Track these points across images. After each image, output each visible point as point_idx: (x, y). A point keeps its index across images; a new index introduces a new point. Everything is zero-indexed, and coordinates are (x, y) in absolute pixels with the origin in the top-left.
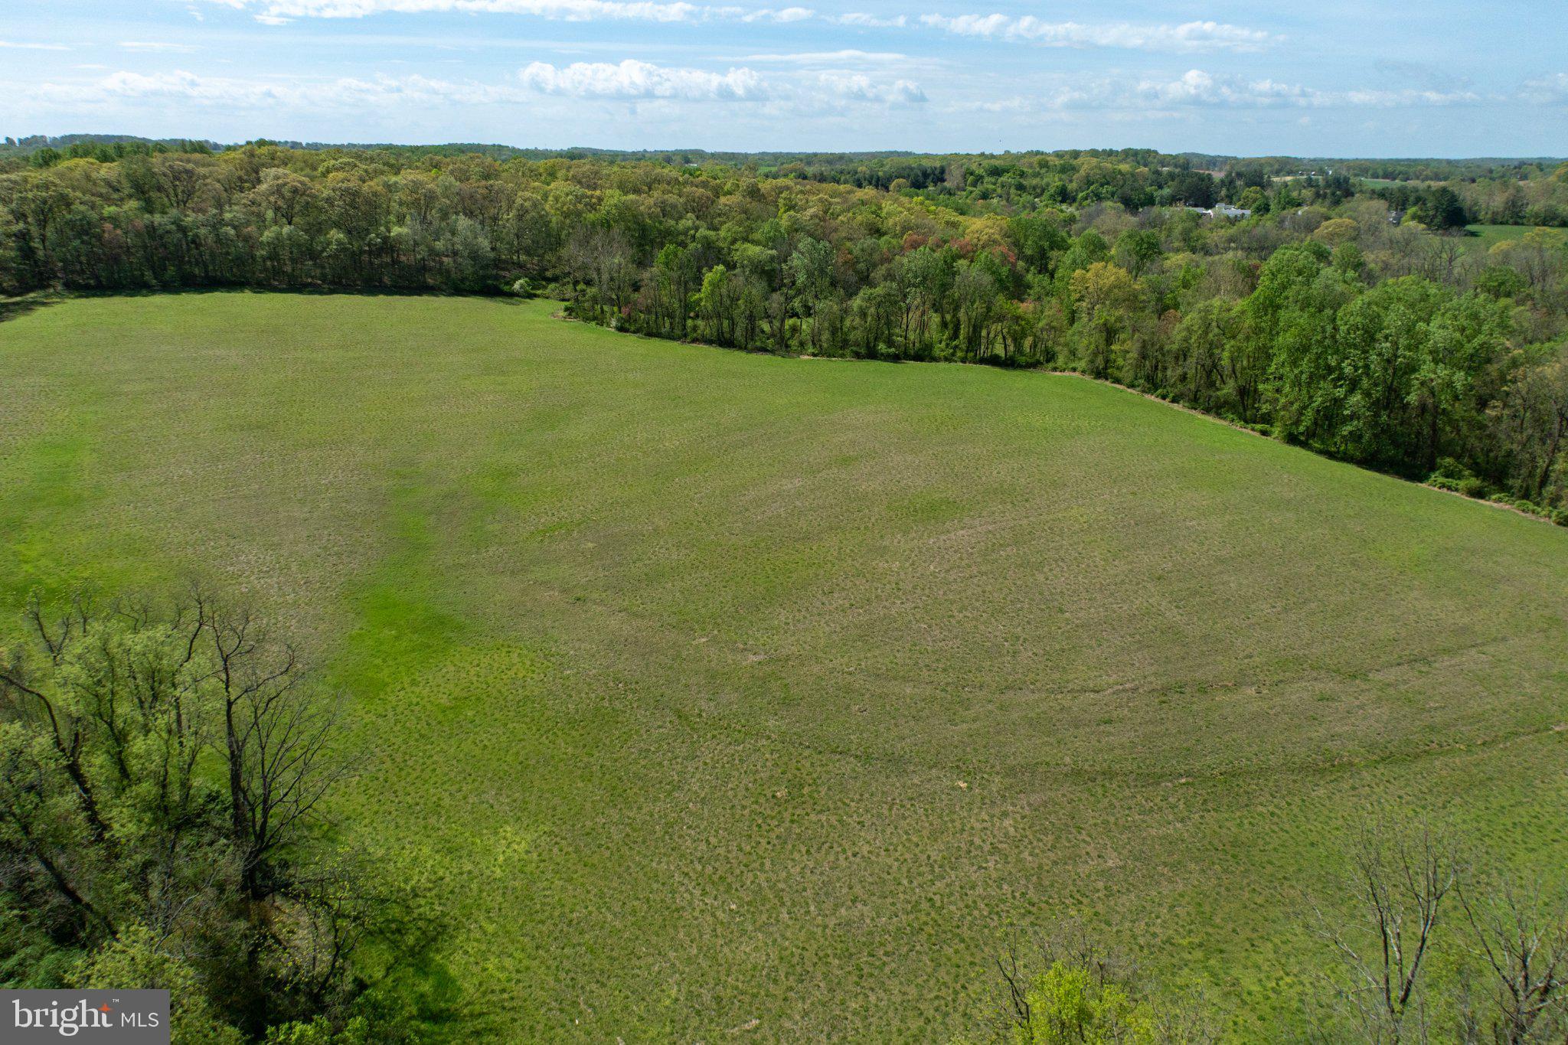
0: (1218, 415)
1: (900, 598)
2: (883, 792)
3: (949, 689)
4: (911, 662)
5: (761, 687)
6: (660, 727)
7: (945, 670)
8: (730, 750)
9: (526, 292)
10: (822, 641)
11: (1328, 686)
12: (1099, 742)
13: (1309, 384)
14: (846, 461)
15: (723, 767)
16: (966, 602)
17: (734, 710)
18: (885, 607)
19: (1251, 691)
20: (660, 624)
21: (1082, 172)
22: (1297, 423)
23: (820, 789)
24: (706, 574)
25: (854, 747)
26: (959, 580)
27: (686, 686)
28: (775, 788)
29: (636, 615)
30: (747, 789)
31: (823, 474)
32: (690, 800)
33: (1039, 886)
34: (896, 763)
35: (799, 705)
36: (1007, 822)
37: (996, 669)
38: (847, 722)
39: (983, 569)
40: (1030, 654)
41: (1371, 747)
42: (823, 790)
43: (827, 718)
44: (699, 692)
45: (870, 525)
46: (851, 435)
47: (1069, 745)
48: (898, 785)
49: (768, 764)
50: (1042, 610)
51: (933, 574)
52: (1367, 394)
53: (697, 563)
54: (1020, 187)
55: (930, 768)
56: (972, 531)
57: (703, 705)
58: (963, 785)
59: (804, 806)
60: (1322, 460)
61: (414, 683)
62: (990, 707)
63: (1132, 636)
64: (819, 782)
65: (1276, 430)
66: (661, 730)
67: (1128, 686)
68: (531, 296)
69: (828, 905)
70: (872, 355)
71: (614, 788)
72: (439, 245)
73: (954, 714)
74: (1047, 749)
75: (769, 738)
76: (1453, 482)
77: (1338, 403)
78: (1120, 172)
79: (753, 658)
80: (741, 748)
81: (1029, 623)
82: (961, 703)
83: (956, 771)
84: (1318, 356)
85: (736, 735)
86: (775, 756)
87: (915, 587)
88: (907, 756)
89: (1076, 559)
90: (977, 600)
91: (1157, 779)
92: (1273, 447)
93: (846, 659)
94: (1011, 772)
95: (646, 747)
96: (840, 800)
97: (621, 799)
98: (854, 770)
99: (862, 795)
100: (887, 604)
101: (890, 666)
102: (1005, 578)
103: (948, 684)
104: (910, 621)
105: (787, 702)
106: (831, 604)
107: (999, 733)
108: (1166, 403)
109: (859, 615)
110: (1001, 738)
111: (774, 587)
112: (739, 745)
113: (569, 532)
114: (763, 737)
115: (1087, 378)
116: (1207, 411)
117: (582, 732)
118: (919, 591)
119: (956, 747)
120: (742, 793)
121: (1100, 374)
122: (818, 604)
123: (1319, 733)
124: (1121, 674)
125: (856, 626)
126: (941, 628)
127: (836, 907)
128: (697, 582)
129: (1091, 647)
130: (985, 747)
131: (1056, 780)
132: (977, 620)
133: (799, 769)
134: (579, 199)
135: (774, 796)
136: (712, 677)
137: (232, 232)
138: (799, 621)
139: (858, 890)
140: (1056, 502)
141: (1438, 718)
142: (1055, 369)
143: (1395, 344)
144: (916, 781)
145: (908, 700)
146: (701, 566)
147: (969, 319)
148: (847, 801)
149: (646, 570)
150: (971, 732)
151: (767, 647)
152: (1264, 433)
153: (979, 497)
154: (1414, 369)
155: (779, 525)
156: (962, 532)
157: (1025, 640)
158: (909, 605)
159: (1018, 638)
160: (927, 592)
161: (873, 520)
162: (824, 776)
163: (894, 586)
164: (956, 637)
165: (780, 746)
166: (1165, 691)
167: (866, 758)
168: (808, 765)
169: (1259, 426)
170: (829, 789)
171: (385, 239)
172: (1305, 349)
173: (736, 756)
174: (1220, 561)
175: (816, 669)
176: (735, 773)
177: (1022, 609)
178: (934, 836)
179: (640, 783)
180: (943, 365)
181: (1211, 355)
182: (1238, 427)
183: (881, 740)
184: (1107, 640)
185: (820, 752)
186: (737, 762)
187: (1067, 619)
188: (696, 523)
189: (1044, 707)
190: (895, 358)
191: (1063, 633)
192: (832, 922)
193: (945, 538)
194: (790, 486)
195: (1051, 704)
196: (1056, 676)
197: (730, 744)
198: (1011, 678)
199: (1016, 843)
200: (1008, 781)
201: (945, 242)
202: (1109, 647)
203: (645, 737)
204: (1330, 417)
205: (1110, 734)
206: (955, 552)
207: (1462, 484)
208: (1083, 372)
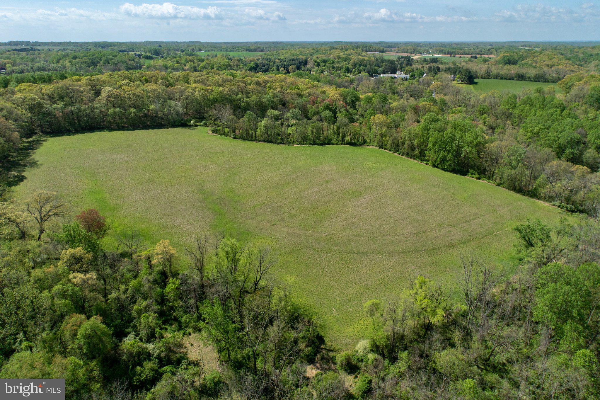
0: (414, 159)
2: (365, 260)
4: (361, 232)
5: (329, 241)
7: (369, 233)
8: (328, 255)
9: (195, 124)
11: (450, 229)
12: (406, 245)
13: (438, 151)
14: (327, 182)
16: (369, 217)
17: (325, 247)
19: (434, 232)
20: (298, 229)
21: (352, 61)
22: (435, 162)
23: (351, 261)
24: (304, 215)
25: (355, 251)
27: (312, 242)
29: (291, 227)
31: (323, 186)
33: (401, 273)
34: (365, 254)
35: (339, 244)
36: (392, 263)
37: (380, 232)
38: (352, 246)
39: (371, 208)
41: (459, 241)
43: (347, 246)
44: (315, 243)
45: (340, 199)
46: (326, 174)
47: (400, 246)
48: (367, 258)
49: (338, 257)
50: (387, 217)
52: (452, 154)
53: (300, 212)
54: (333, 67)
55: (373, 254)
56: (366, 199)
57: (318, 246)
58: (381, 257)
60: (442, 171)
62: (381, 240)
63: (408, 222)
65: (430, 163)
67: (409, 233)
69: (362, 282)
70: (315, 144)
72: (166, 111)
73: (374, 243)
74: (396, 248)
75: (336, 252)
76: (473, 176)
77: (445, 156)
78: (365, 60)
79: (324, 235)
81: (385, 221)
82: (375, 240)
83: (378, 254)
84: (440, 145)
85: (328, 252)
88: (367, 252)
89: (391, 204)
91: (419, 252)
92: (429, 167)
93: (346, 233)
94: (389, 253)
96: (356, 262)
98: (357, 256)
99: (360, 261)
100: (351, 219)
101: (357, 233)
103: (371, 236)
104: (358, 223)
105: (337, 244)
106: (338, 220)
108: (400, 156)
109: (345, 222)
110: (386, 246)
112: (330, 254)
113: (261, 207)
114: (334, 252)
115: (377, 148)
116: (411, 158)
119: (377, 249)
120: (335, 263)
121: (381, 147)
122: (335, 220)
123: (449, 239)
124: (407, 231)
125: (346, 225)
126: (366, 224)
127: (363, 282)
128: (302, 217)
129: (400, 225)
130: (383, 249)
131: (399, 254)
133: (345, 257)
134: (206, 91)
135: (342, 263)
136: (317, 240)
137: (98, 111)
138: (332, 225)
139: (366, 278)
140: (383, 190)
141: (472, 234)
142: (368, 146)
143: (459, 142)
144: (371, 257)
145: (363, 241)
146: (302, 213)
148: (358, 263)
149: (288, 215)
150: (379, 246)
151: (327, 232)
152: (427, 164)
154: (463, 147)
155: (317, 201)
156: (363, 200)
157: (385, 225)
158: (356, 219)
159: (383, 224)
160: (360, 215)
162: (351, 258)
163: (351, 214)
164: (370, 225)
165: (339, 253)
166: (417, 233)
167: (359, 253)
168: (347, 256)
169: (425, 162)
170: (353, 260)
172: (436, 142)
174: (424, 202)
175: (340, 236)
176: (332, 260)
178: (378, 267)
180: (336, 146)
181: (412, 143)
182: (420, 162)
183: (360, 250)
184: (403, 223)
185: (348, 253)
186: (331, 257)
187: (393, 219)
188: (295, 202)
189: (393, 239)
190: (322, 145)
191: (392, 222)
192: (364, 284)
193: (360, 201)
194: (316, 190)
196: (394, 232)
199: (394, 266)
200: (389, 255)
201: (324, 100)
202: (403, 225)
204: (443, 160)
205: (407, 243)
206: (363, 205)
207: (475, 176)
208: (376, 146)
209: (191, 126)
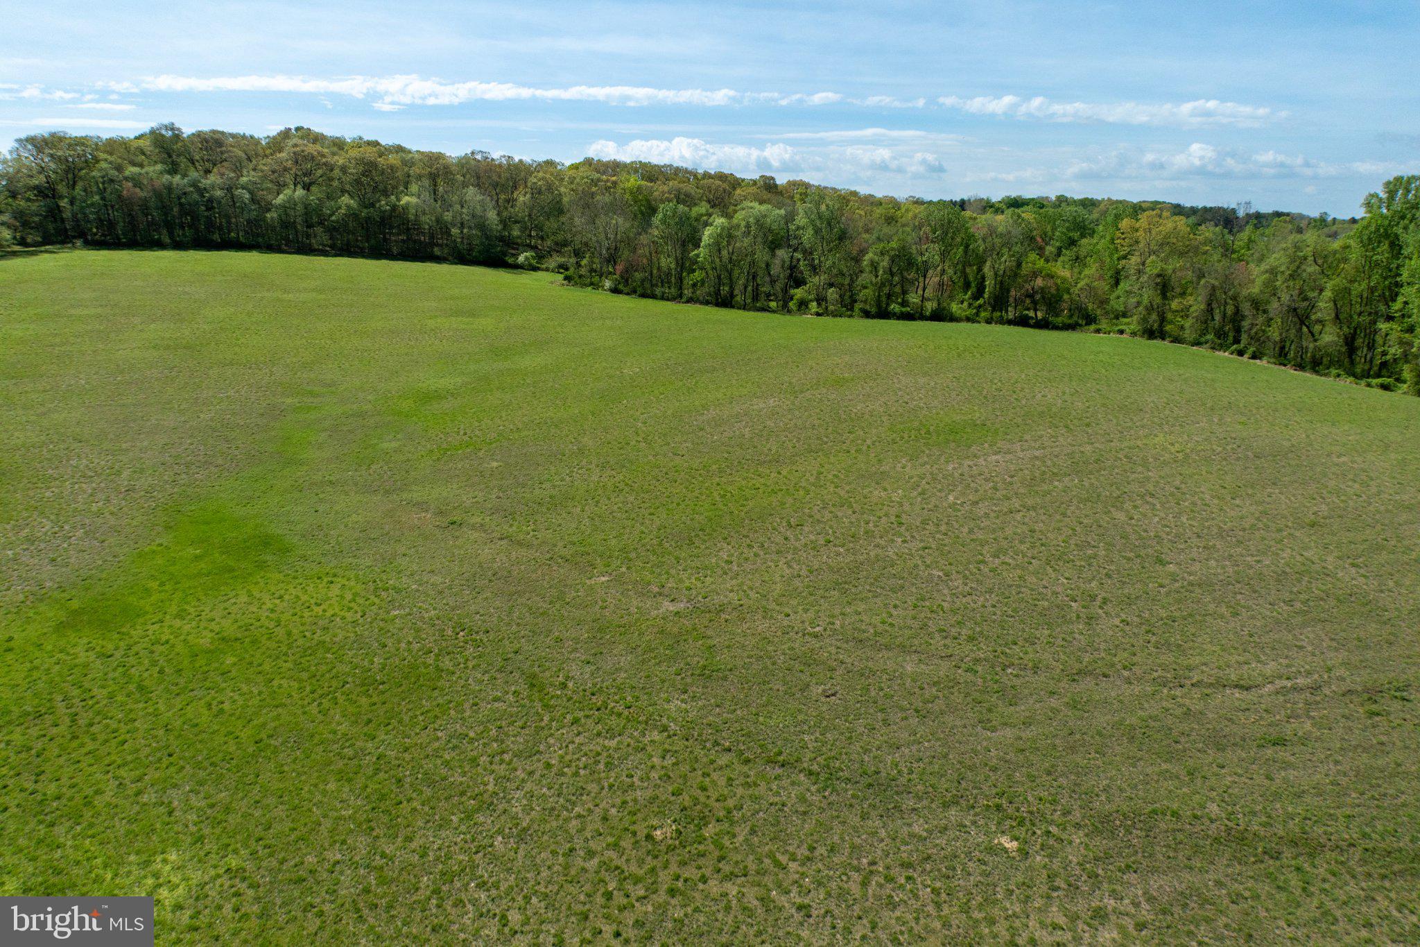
0: (1318, 371)
1: (901, 535)
2: (853, 847)
3: (979, 668)
4: (916, 624)
5: (671, 647)
6: (496, 700)
7: (971, 639)
8: (595, 746)
9: (530, 265)
10: (778, 586)
12: (1269, 778)
15: (576, 774)
16: (1004, 544)
17: (619, 681)
18: (877, 546)
20: (548, 556)
23: (737, 829)
24: (631, 498)
25: (809, 755)
26: (992, 515)
27: (559, 640)
28: (655, 822)
29: (520, 544)
30: (605, 819)
31: (808, 395)
32: (499, 832)
34: (882, 791)
35: (725, 678)
37: (1060, 642)
38: (800, 711)
39: (1030, 502)
40: (1117, 621)
42: (742, 832)
43: (768, 703)
44: (575, 650)
45: (865, 448)
46: (847, 358)
47: (1213, 781)
48: (883, 833)
49: (654, 775)
50: (1129, 559)
51: (953, 506)
53: (621, 486)
55: (946, 806)
56: (1008, 457)
57: (574, 670)
58: (1012, 845)
59: (701, 861)
61: (180, 615)
62: (1053, 702)
63: (1289, 603)
64: (737, 815)
65: (1400, 385)
66: (496, 705)
67: (1301, 681)
68: (535, 269)
71: (383, 798)
72: (448, 216)
73: (990, 710)
74: (1170, 784)
75: (665, 729)
79: (668, 606)
80: (613, 743)
81: (1108, 576)
82: (1002, 692)
83: (996, 817)
85: (613, 722)
86: (669, 761)
87: (925, 522)
88: (903, 780)
89: (1172, 494)
90: (1022, 542)
93: (811, 614)
94: (1103, 825)
95: (464, 730)
96: (771, 855)
97: (386, 819)
98: (803, 799)
99: (812, 849)
100: (882, 542)
101: (880, 628)
102: (1064, 515)
103: (977, 661)
104: (916, 566)
105: (707, 675)
106: (798, 540)
107: (1073, 749)
108: (1244, 359)
109: (838, 554)
110: (1078, 758)
111: (721, 517)
112: (612, 738)
113: (476, 451)
114: (655, 727)
115: (1139, 339)
116: (1301, 366)
117: (375, 699)
118: (931, 527)
119: (994, 769)
120: (594, 824)
122: (779, 539)
124: (1284, 662)
125: (831, 569)
126: (966, 577)
128: (615, 507)
129: (1222, 616)
130: (1049, 773)
131: (1197, 849)
132: (1023, 569)
133: (704, 789)
134: (595, 182)
135: (649, 837)
136: (600, 630)
137: (247, 196)
138: (747, 559)
140: (1131, 428)
142: (1097, 332)
144: (916, 829)
145: (908, 682)
146: (627, 489)
147: (996, 274)
148: (783, 859)
149: (554, 492)
150: (1020, 744)
151: (694, 592)
152: (1386, 389)
153: (1019, 420)
155: (741, 446)
156: (994, 458)
157: (1105, 601)
158: (915, 545)
159: (1093, 598)
160: (943, 528)
161: (869, 442)
162: (748, 806)
163: (893, 519)
164: (990, 591)
165: (679, 744)
167: (827, 777)
168: (722, 782)
169: (1376, 381)
170: (753, 832)
171: (394, 208)
173: (603, 759)
175: (762, 626)
176: (593, 787)
177: (1095, 556)
179: (428, 792)
180: (963, 325)
181: (1304, 299)
182: (1346, 384)
183: (857, 747)
184: (1248, 608)
185: (747, 761)
186: (601, 766)
187: (1172, 574)
188: (633, 443)
189: (1152, 708)
190: (910, 318)
191: (1168, 594)
193: (971, 463)
194: (762, 405)
195: (1164, 704)
196: (1167, 658)
197: (599, 734)
198: (1087, 658)
200: (1101, 843)
202: (1253, 617)
203: (467, 714)
205: (1287, 765)
206: (986, 480)
209: (516, 267)
